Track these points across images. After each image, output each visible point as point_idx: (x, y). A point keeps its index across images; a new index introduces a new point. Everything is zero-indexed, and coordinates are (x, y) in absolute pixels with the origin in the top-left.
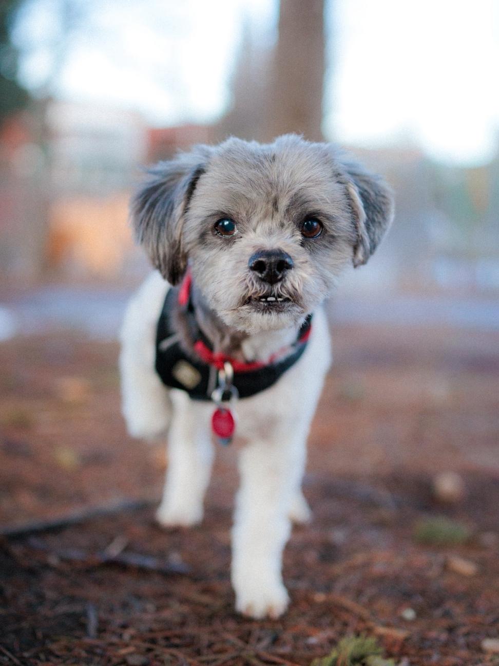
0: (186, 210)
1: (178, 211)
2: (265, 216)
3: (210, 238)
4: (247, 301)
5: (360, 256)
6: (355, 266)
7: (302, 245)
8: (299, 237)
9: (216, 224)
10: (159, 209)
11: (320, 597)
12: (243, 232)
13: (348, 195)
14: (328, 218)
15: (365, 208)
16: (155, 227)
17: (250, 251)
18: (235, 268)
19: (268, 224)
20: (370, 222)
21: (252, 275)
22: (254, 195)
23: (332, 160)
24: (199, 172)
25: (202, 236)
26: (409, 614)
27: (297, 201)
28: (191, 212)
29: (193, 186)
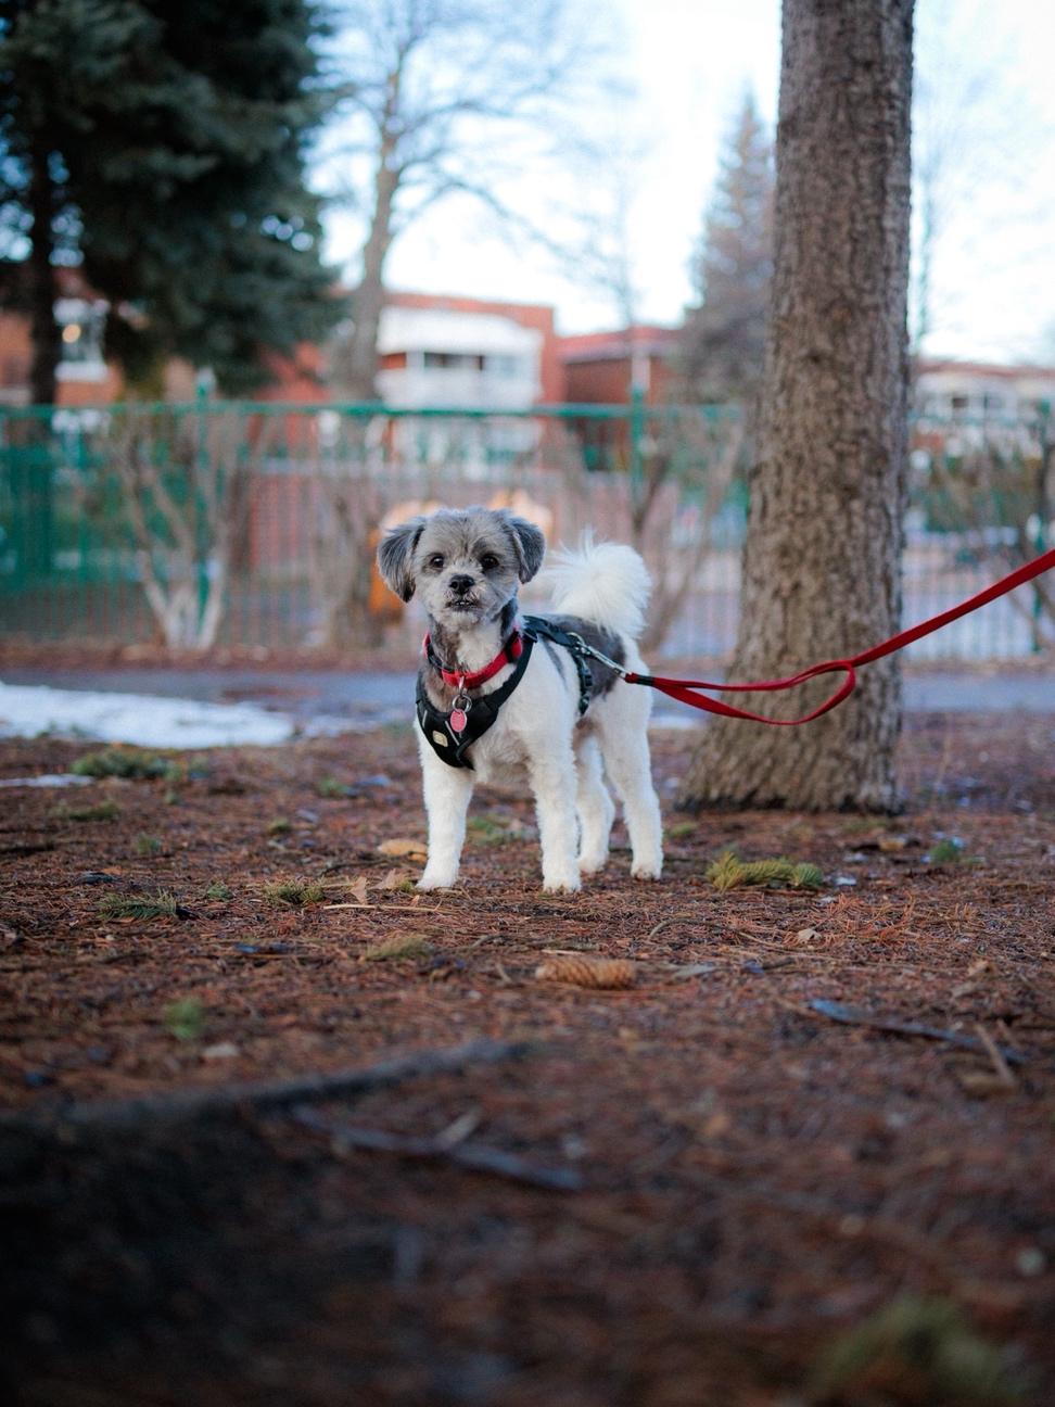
0: (413, 553)
1: (409, 555)
2: (461, 555)
3: (428, 569)
4: (449, 605)
5: (524, 576)
6: (523, 583)
7: (483, 572)
8: (481, 568)
9: (432, 561)
10: (397, 554)
11: (851, 1225)
12: (448, 564)
13: (512, 540)
14: (499, 556)
15: (524, 547)
16: (395, 566)
17: (450, 577)
18: (441, 587)
19: (462, 559)
20: (529, 555)
21: (451, 590)
22: (453, 542)
23: (502, 519)
24: (421, 530)
25: (424, 568)
26: (1030, 1261)
27: (480, 545)
28: (417, 554)
29: (417, 538)
